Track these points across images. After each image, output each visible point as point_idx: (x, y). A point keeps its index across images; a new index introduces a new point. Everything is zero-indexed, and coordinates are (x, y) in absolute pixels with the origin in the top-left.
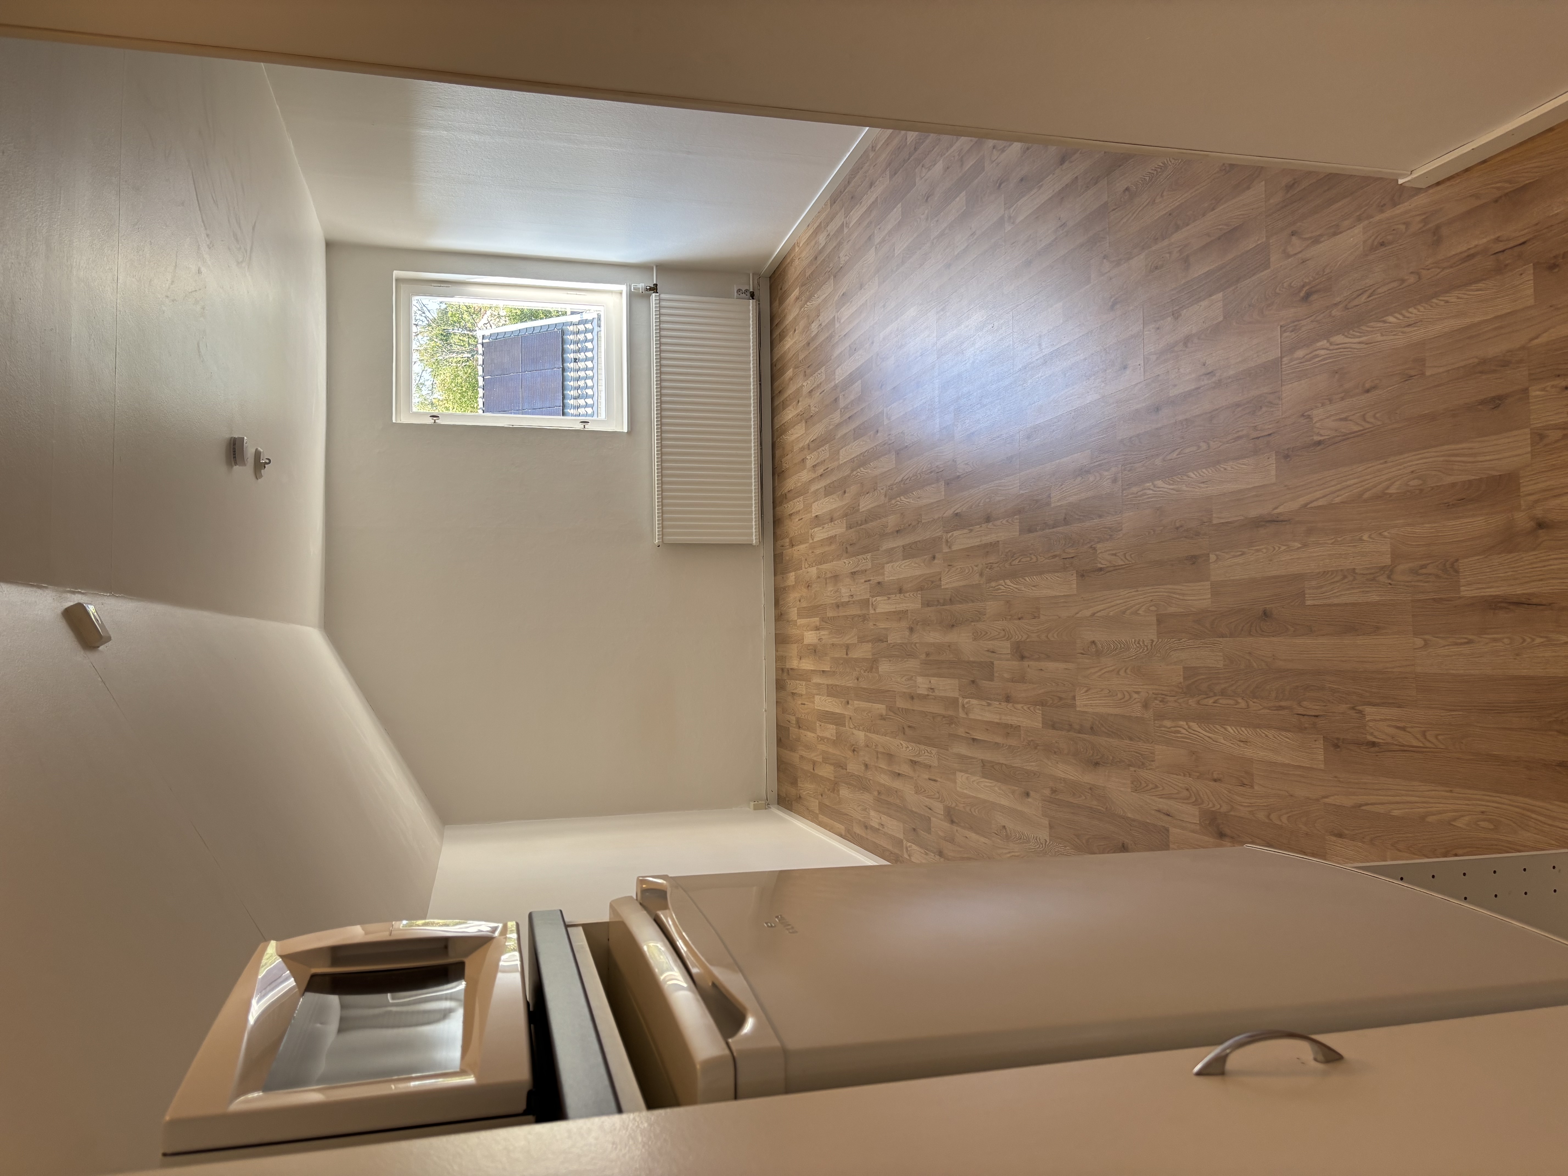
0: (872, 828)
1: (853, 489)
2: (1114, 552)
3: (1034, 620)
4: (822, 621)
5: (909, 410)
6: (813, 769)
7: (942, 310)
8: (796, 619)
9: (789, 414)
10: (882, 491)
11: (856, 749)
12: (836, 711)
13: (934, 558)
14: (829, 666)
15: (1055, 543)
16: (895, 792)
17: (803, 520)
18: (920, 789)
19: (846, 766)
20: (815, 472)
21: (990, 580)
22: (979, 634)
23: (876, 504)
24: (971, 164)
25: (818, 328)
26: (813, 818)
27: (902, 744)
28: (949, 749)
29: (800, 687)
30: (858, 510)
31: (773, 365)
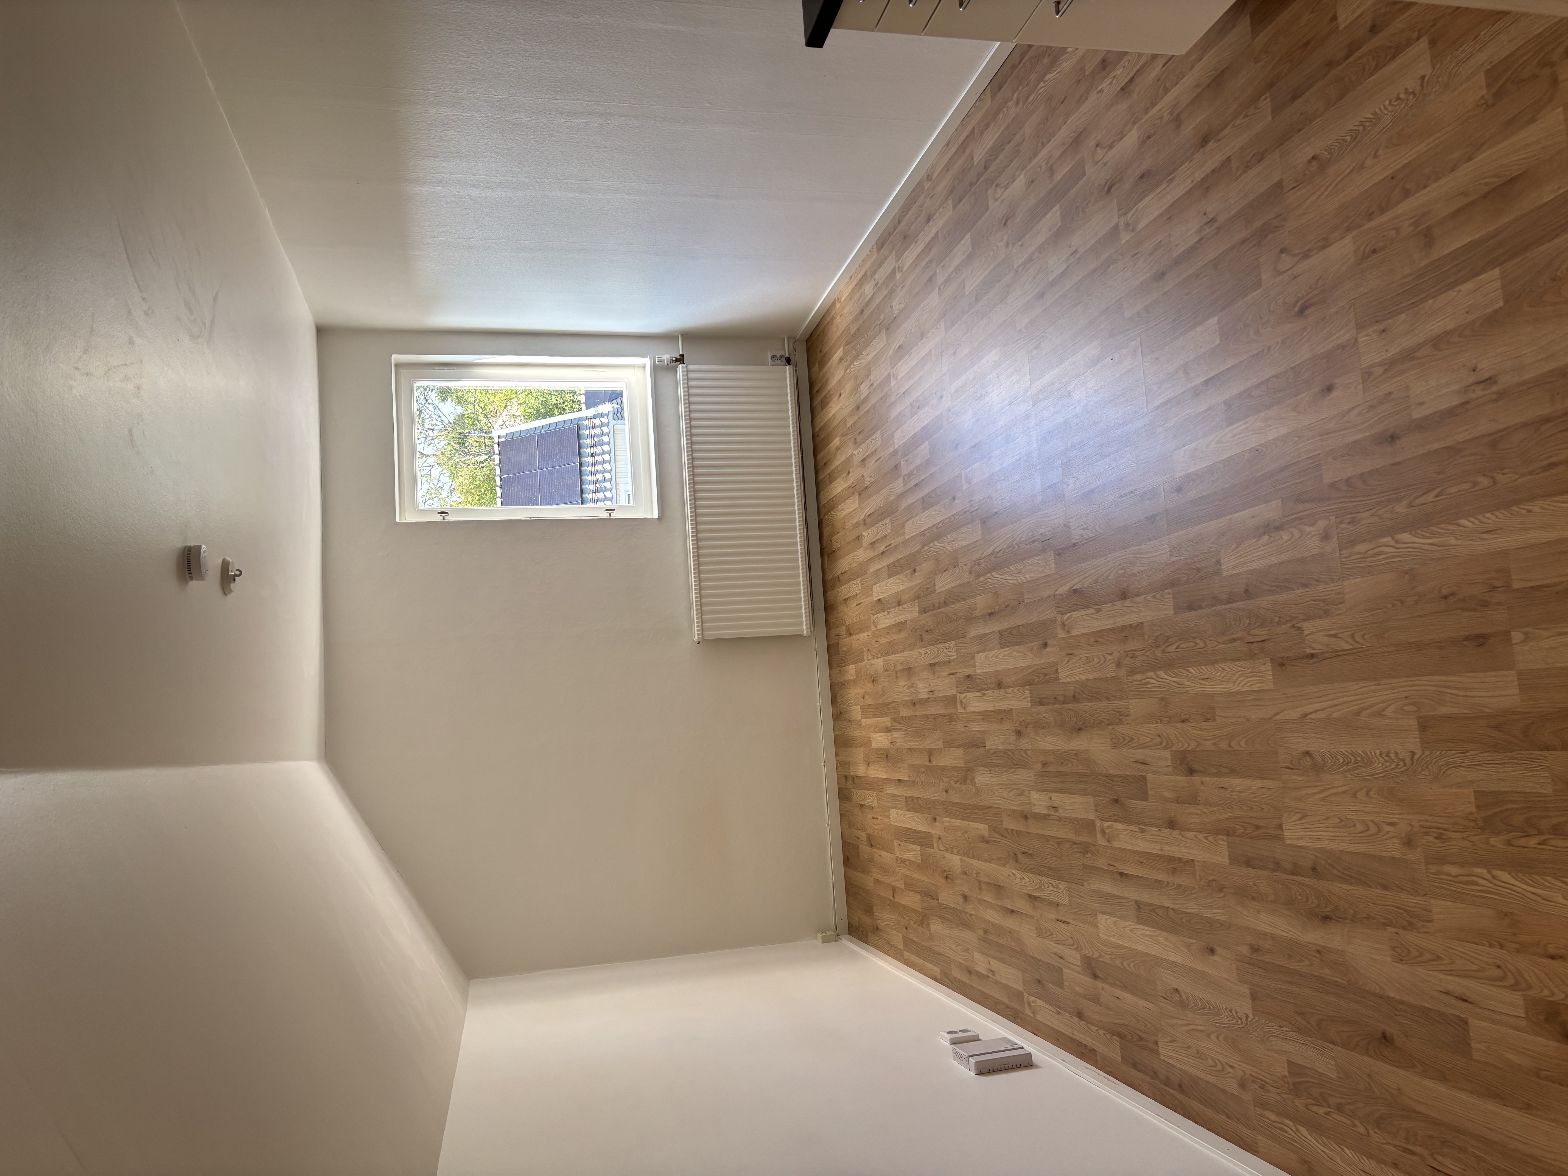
0: (978, 973)
1: (926, 567)
2: (1333, 633)
3: (1205, 723)
4: (895, 721)
5: (997, 469)
6: (893, 896)
7: (1037, 347)
8: (860, 718)
9: (838, 487)
10: (965, 567)
11: (949, 876)
12: (920, 829)
13: (1045, 645)
14: (907, 775)
15: (1233, 623)
16: (1008, 933)
17: (862, 605)
18: (1044, 932)
19: (937, 896)
20: (874, 550)
21: (1132, 672)
22: (1121, 740)
23: (957, 583)
24: (1066, 170)
25: (869, 388)
26: (898, 956)
27: (1014, 875)
28: (1085, 884)
29: (871, 798)
30: (934, 591)
31: (814, 436)
